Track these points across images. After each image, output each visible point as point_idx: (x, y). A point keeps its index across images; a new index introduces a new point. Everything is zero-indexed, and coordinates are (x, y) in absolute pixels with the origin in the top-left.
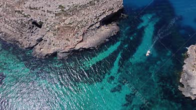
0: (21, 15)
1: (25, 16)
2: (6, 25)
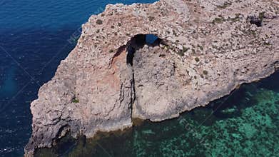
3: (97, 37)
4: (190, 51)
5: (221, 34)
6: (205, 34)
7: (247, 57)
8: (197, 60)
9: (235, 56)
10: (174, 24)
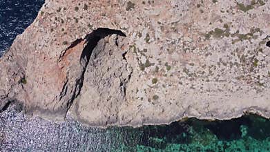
3: (56, 19)
4: (153, 68)
5: (207, 55)
6: (185, 50)
7: (219, 93)
8: (155, 81)
9: (205, 88)
10: (155, 24)
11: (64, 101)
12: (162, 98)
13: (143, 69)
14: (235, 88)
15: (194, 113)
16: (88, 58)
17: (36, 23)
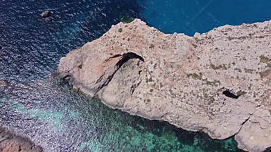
0: (201, 82)
1: (209, 83)
2: (175, 101)
3: (111, 40)
4: (153, 83)
5: (185, 86)
6: (174, 79)
7: (186, 111)
8: (151, 91)
9: (179, 105)
10: (162, 60)
11: (97, 85)
12: (152, 102)
13: (147, 82)
14: (197, 112)
15: (168, 118)
16: (120, 67)
17: (100, 39)
